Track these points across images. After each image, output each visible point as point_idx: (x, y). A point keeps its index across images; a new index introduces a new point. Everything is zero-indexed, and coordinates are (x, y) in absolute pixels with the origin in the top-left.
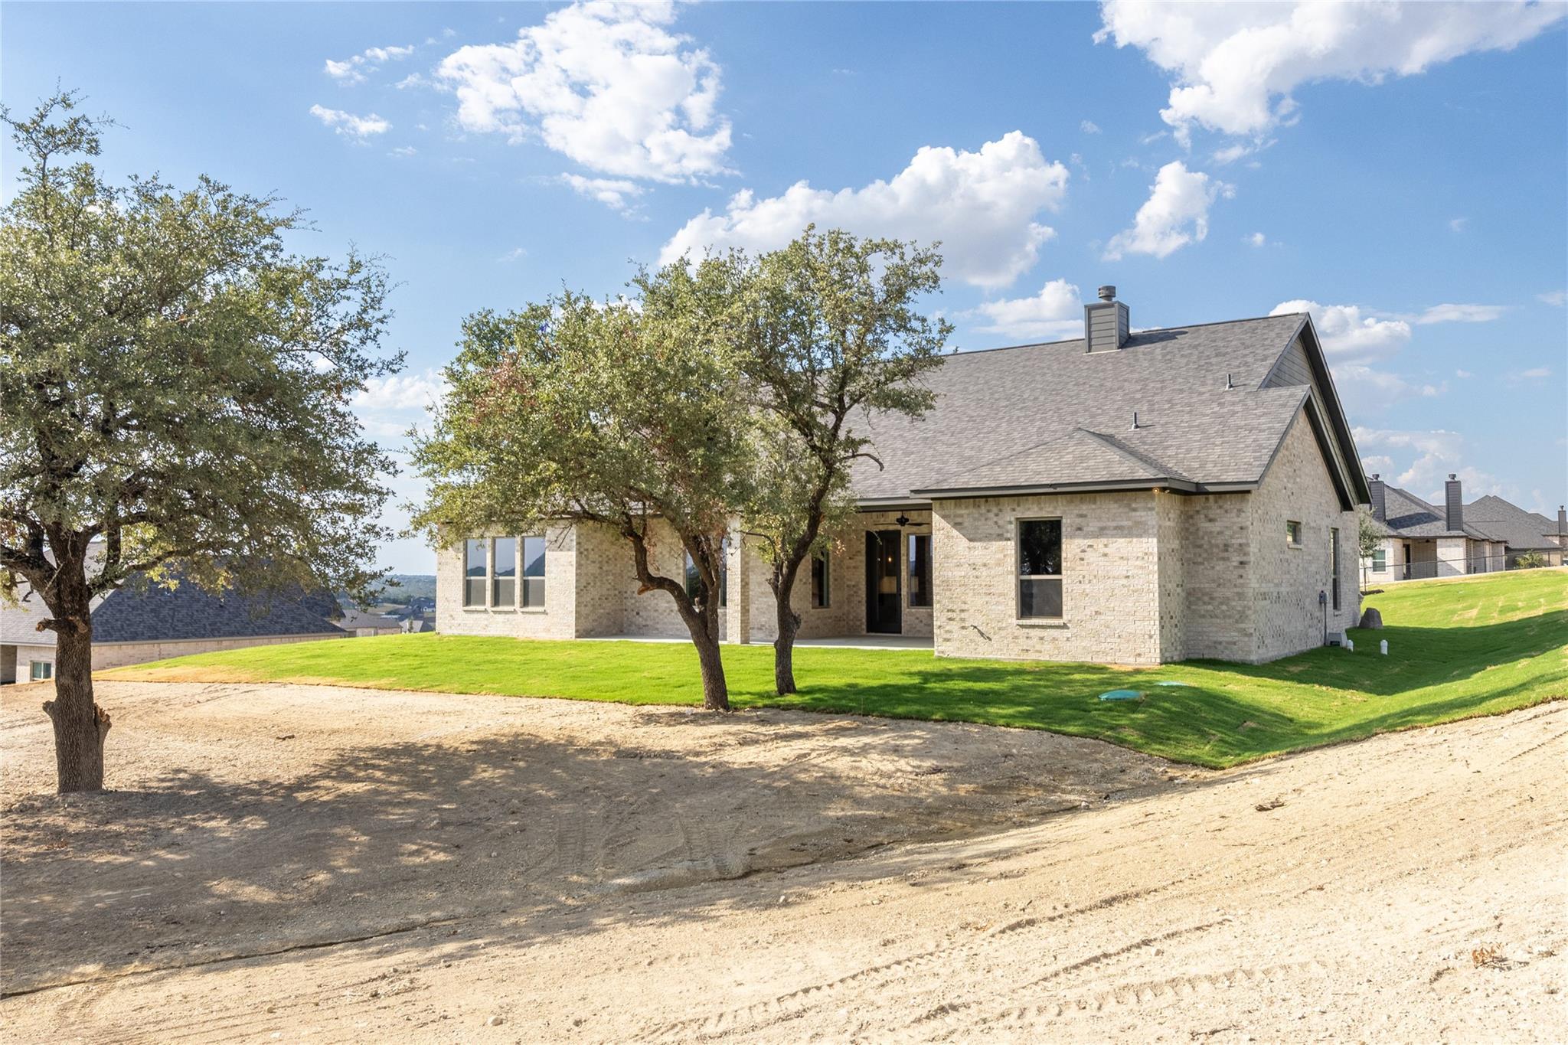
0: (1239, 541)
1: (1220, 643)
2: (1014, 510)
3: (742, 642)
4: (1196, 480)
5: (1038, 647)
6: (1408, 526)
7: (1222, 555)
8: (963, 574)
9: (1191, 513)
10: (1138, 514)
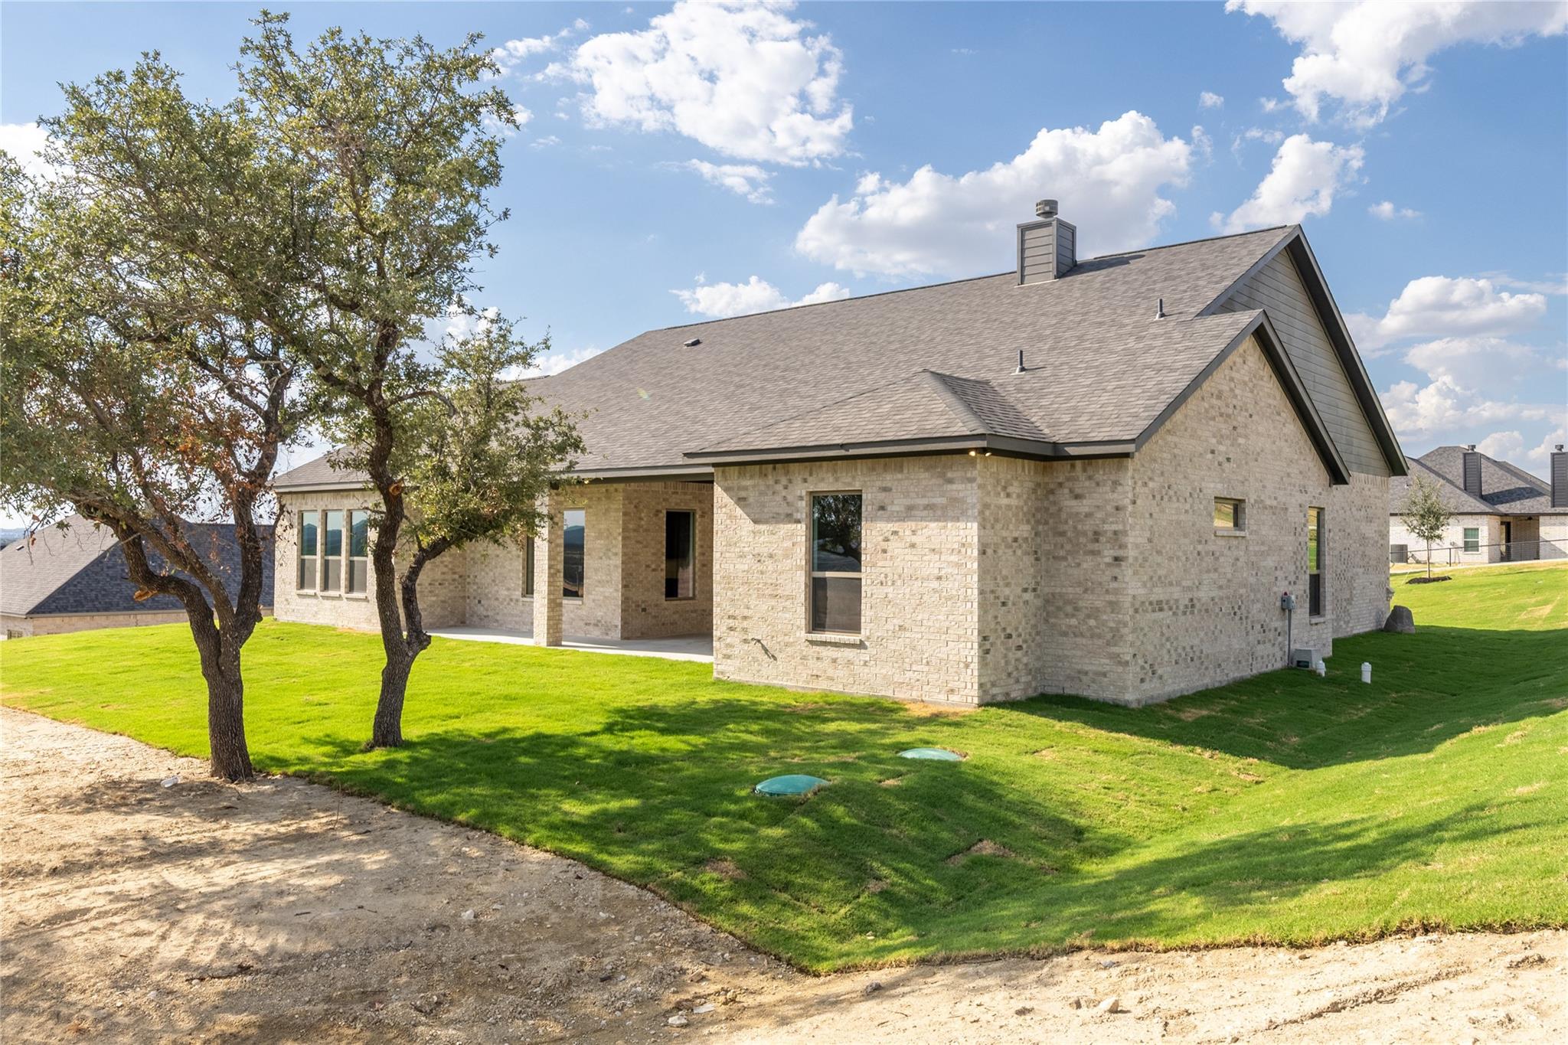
0: (1114, 527)
1: (1086, 673)
2: (805, 481)
3: (549, 644)
4: (1054, 439)
5: (830, 672)
6: (1507, 502)
7: (1090, 547)
8: (746, 567)
9: (1052, 486)
10: (954, 487)
